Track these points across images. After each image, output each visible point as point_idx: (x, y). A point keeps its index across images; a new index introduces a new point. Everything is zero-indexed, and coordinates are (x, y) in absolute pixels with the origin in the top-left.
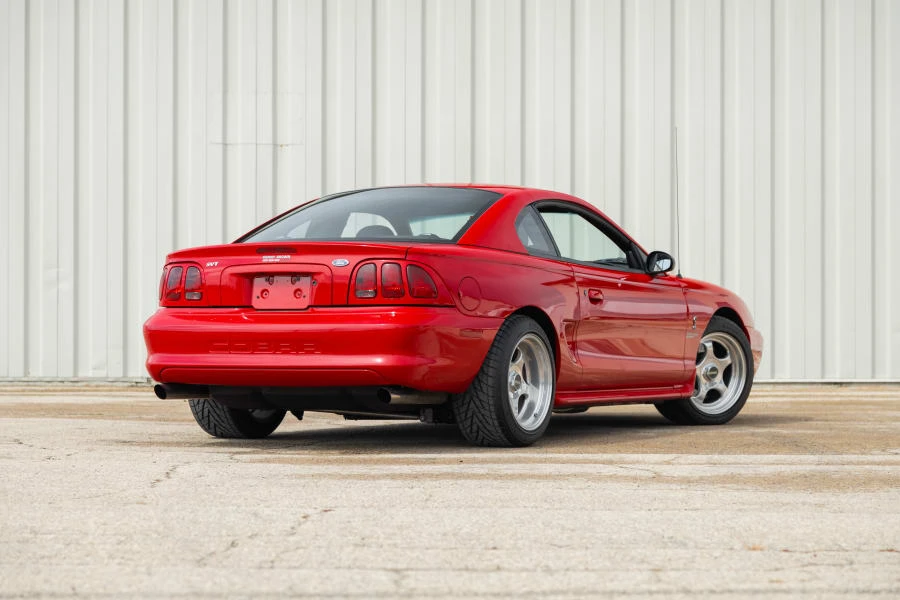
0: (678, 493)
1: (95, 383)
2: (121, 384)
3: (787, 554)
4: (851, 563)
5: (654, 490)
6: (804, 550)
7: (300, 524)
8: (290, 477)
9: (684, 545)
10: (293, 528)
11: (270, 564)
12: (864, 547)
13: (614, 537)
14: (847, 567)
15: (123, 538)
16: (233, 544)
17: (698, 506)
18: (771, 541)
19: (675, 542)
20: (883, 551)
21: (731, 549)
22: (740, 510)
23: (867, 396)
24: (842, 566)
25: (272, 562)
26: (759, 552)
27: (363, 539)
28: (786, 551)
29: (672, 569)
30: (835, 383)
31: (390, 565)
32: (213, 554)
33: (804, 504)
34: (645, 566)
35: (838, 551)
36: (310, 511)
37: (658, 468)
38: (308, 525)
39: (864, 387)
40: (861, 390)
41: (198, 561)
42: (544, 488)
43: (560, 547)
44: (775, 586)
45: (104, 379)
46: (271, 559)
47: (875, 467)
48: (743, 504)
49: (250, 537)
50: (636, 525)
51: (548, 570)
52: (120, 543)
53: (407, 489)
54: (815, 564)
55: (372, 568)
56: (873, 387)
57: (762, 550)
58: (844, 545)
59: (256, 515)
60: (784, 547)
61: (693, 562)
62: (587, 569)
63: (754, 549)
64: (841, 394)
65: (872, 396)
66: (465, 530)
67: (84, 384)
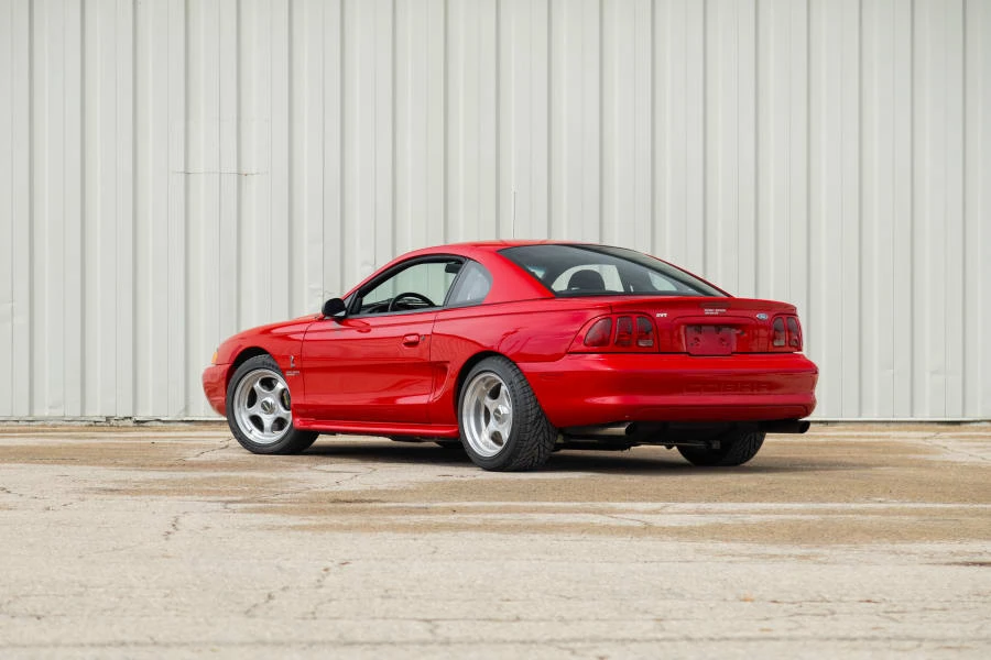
0: (670, 545)
1: (51, 423)
2: (79, 423)
3: (775, 605)
4: (833, 613)
5: (648, 543)
6: (790, 600)
7: (323, 577)
8: (294, 528)
9: (682, 596)
10: (319, 581)
11: (311, 616)
12: (846, 599)
13: (617, 588)
14: (829, 617)
15: (168, 591)
16: (270, 597)
17: (690, 558)
18: (761, 593)
19: (673, 594)
20: (861, 601)
21: (725, 600)
22: (730, 562)
23: (853, 437)
24: (824, 615)
25: (313, 613)
26: (749, 603)
27: (387, 591)
28: (775, 602)
29: (674, 619)
30: (821, 422)
31: (420, 616)
32: (255, 606)
33: (790, 556)
34: (648, 616)
35: (822, 601)
36: (329, 565)
37: (647, 518)
38: (331, 579)
39: (850, 426)
40: (847, 429)
41: (247, 612)
42: (541, 540)
43: (569, 598)
44: (766, 634)
45: (62, 418)
46: (311, 610)
47: (859, 517)
48: (733, 556)
49: (284, 589)
50: (636, 577)
51: (562, 620)
52: (166, 596)
53: (411, 541)
54: (801, 614)
55: (404, 619)
56: (860, 426)
57: (752, 601)
58: (827, 596)
59: (279, 568)
60: (772, 598)
61: (692, 612)
62: (597, 619)
63: (745, 600)
64: (828, 434)
65: (859, 437)
66: (479, 582)
67: (40, 423)
